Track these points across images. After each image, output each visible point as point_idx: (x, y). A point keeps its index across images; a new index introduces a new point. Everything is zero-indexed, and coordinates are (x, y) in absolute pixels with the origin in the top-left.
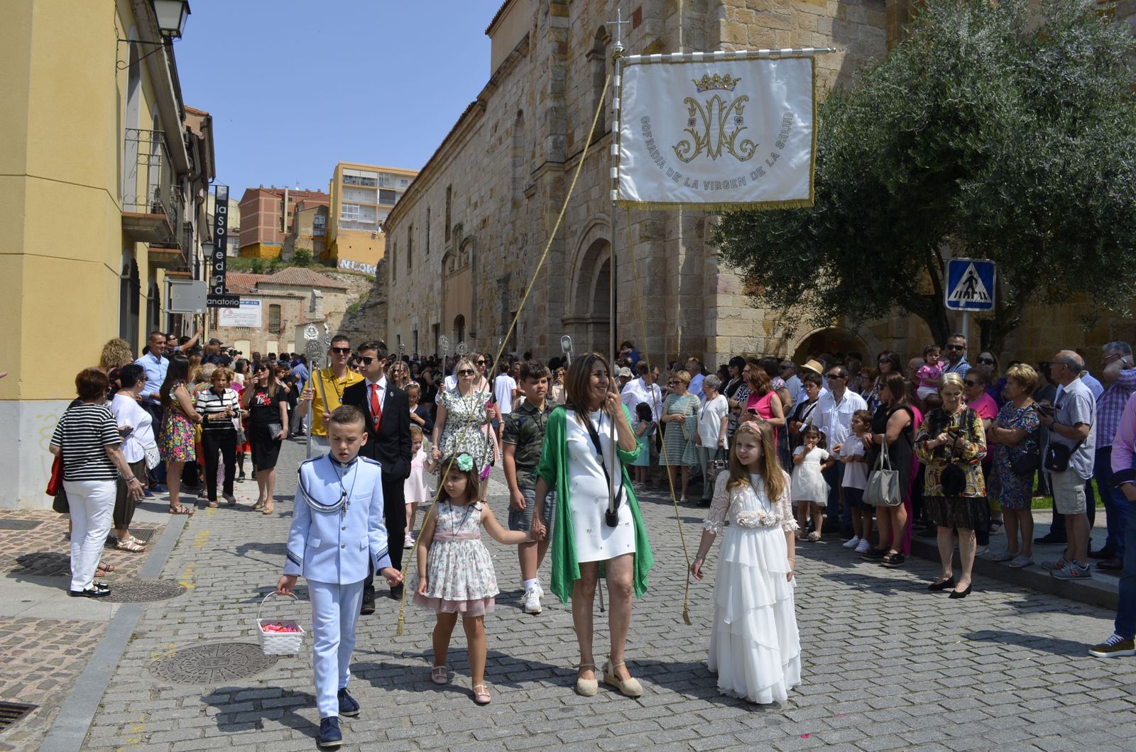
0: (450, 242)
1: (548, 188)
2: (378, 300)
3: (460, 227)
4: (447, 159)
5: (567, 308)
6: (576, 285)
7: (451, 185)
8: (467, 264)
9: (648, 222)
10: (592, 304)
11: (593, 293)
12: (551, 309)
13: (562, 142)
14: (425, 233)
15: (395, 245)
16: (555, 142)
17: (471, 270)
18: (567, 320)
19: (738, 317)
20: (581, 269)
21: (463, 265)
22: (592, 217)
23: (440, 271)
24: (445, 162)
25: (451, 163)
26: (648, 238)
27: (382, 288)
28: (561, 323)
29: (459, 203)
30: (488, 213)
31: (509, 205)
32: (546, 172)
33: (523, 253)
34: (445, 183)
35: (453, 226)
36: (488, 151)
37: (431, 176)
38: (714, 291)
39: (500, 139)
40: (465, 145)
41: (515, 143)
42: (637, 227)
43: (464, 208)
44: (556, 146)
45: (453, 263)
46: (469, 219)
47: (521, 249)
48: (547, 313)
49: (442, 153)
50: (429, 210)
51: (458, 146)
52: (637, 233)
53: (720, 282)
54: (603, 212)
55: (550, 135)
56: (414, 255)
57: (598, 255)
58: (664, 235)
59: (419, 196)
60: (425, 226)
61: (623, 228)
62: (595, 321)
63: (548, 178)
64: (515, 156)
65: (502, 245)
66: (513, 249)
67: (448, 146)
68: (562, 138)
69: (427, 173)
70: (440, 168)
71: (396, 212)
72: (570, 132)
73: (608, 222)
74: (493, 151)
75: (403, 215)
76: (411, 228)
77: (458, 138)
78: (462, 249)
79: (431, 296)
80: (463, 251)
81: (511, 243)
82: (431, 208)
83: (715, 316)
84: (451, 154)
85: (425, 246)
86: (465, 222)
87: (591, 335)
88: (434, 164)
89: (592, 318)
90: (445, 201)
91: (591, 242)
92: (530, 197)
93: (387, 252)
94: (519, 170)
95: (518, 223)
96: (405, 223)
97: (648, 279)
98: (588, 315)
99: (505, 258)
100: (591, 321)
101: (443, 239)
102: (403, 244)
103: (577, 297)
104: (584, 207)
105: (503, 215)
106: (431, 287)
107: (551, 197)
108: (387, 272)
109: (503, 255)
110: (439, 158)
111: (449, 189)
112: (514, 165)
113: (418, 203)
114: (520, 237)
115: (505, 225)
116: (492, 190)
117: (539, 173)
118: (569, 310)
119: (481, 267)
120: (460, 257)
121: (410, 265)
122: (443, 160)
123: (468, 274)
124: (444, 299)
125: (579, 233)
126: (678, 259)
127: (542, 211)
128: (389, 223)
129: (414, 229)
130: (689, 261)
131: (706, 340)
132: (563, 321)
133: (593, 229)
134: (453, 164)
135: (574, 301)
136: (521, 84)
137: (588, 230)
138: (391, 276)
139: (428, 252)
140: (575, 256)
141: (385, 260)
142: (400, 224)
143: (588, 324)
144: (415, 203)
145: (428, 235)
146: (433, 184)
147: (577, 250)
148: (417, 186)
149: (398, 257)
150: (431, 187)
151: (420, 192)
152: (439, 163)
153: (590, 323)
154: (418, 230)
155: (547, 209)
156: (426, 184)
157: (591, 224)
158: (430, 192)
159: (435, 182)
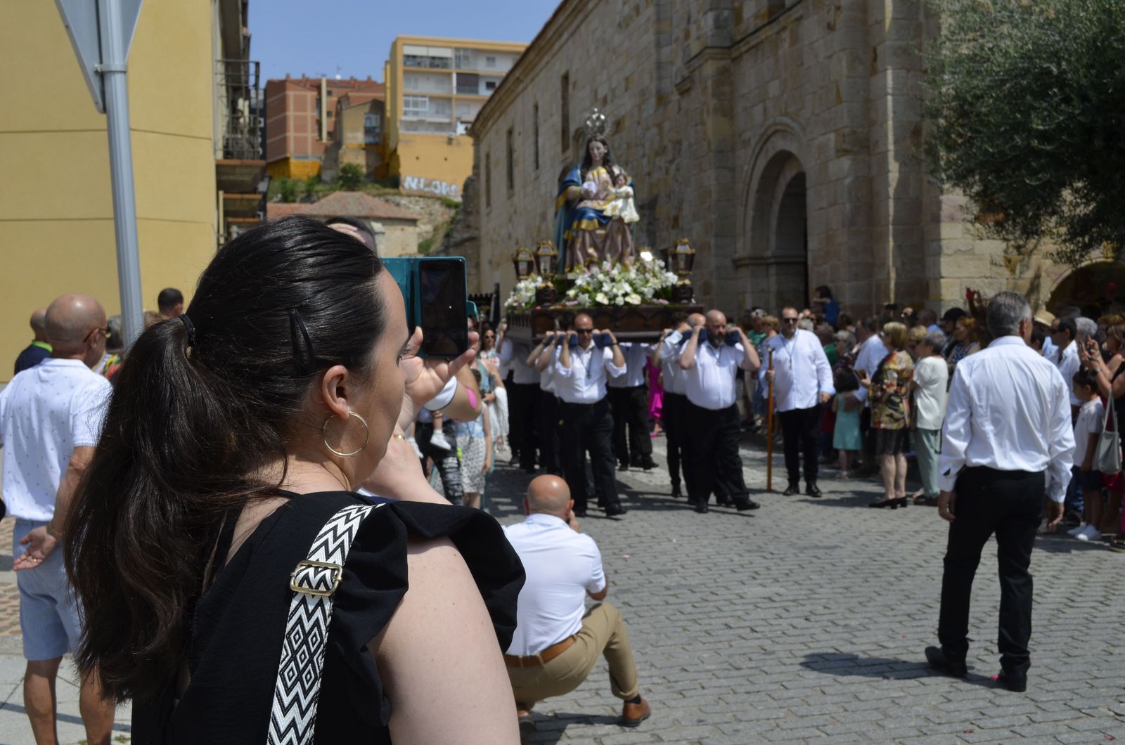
0: (570, 152)
1: (710, 83)
2: (466, 235)
3: (583, 131)
4: (561, 35)
5: (739, 245)
6: (751, 213)
7: (567, 72)
9: (847, 131)
10: (773, 238)
11: (774, 222)
12: (719, 246)
13: (726, 19)
14: (531, 140)
15: (488, 156)
16: (717, 20)
18: (739, 260)
19: (970, 252)
20: (758, 191)
22: (770, 121)
24: (557, 41)
25: (567, 40)
26: (845, 152)
27: (471, 218)
28: (732, 264)
29: (579, 97)
30: (623, 113)
31: (653, 101)
32: (706, 60)
33: (673, 167)
34: (558, 68)
35: (572, 129)
36: (619, 25)
37: (539, 57)
38: (937, 220)
39: (637, 9)
40: (587, 16)
41: (658, 13)
42: (832, 136)
43: (588, 104)
44: (718, 25)
47: (671, 162)
48: (713, 251)
49: (554, 28)
50: (536, 108)
51: (576, 17)
52: (832, 144)
53: (944, 207)
54: (786, 114)
55: (711, 10)
56: (516, 170)
57: (780, 172)
58: (868, 147)
59: (521, 87)
60: (531, 131)
61: (814, 139)
62: (778, 260)
63: (709, 69)
64: (658, 33)
65: (644, 156)
66: (661, 161)
67: (561, 18)
68: (726, 13)
71: (488, 109)
72: (737, 4)
73: (792, 129)
74: (627, 26)
75: (498, 115)
76: (510, 133)
77: (576, 7)
79: (543, 227)
81: (657, 154)
82: (540, 105)
83: (938, 252)
84: (566, 28)
85: (531, 158)
87: (773, 279)
88: (542, 43)
89: (774, 257)
90: (559, 94)
91: (771, 154)
92: (684, 91)
93: (476, 167)
94: (666, 51)
95: (667, 125)
96: (502, 125)
97: (848, 206)
98: (769, 253)
99: (649, 174)
100: (772, 260)
101: (559, 148)
102: (499, 154)
103: (753, 229)
104: (759, 108)
105: (645, 115)
106: (544, 217)
107: (715, 95)
108: (477, 195)
109: (646, 170)
110: (550, 34)
111: (566, 78)
112: (658, 45)
113: (519, 100)
114: (670, 146)
115: (648, 128)
116: (627, 79)
117: (696, 63)
118: (743, 247)
121: (511, 185)
122: (556, 36)
125: (753, 142)
126: (887, 178)
127: (702, 113)
128: (478, 125)
129: (515, 134)
130: (902, 182)
131: (927, 284)
132: (734, 261)
133: (773, 138)
134: (570, 42)
135: (749, 234)
137: (766, 140)
138: (483, 200)
139: (537, 167)
140: (749, 174)
141: (474, 178)
142: (494, 127)
143: (768, 265)
144: (515, 98)
145: (537, 142)
146: (541, 70)
147: (751, 166)
148: (517, 73)
149: (494, 174)
150: (537, 75)
151: (522, 81)
152: (549, 41)
153: (771, 264)
154: (522, 135)
155: (708, 112)
156: (532, 70)
157: (770, 131)
158: (537, 80)
159: (544, 67)
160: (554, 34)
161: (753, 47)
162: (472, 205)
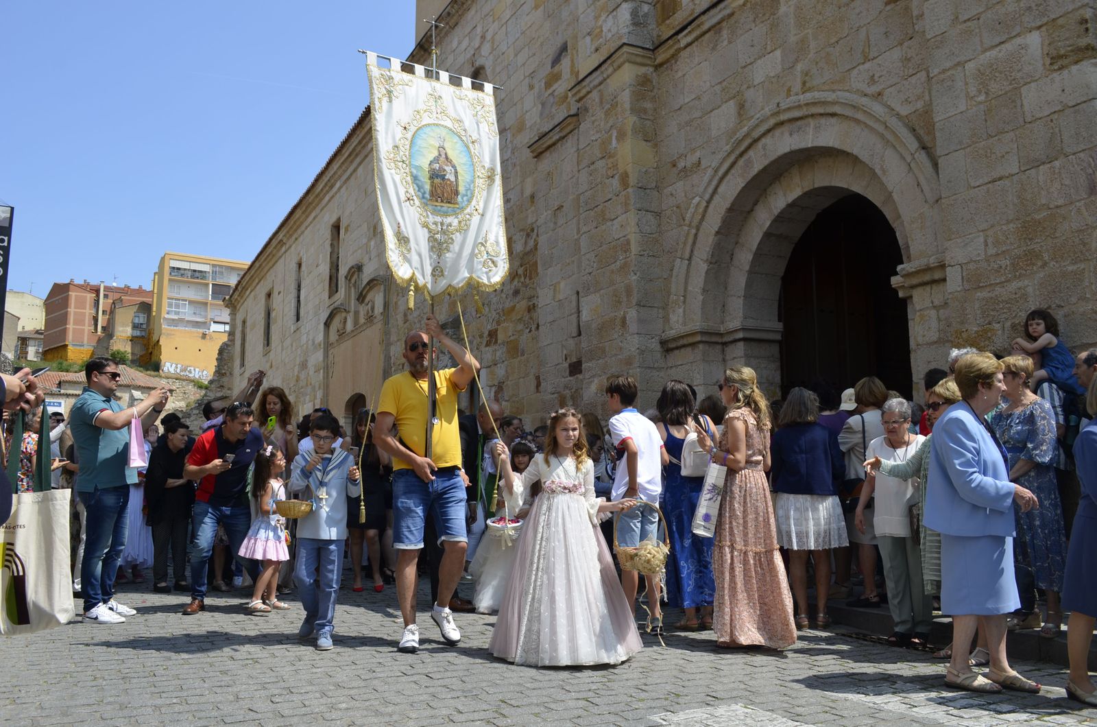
0: (339, 295)
1: (626, 98)
2: (219, 395)
3: (359, 268)
4: (332, 187)
5: (676, 317)
6: (701, 267)
7: (339, 219)
8: (370, 318)
9: (1083, 15)
11: (741, 279)
12: (641, 321)
13: (646, 15)
14: (293, 295)
15: (244, 322)
16: (634, 14)
17: (378, 326)
18: (675, 339)
21: (362, 320)
23: (320, 337)
24: (328, 192)
25: (340, 188)
26: (1085, 54)
27: (225, 379)
28: (658, 347)
32: (620, 66)
34: (328, 218)
35: (343, 271)
37: (304, 216)
43: (365, 241)
44: (637, 21)
45: (345, 322)
46: (373, 254)
48: (633, 327)
49: (325, 179)
50: (300, 265)
51: (352, 162)
54: (807, 89)
56: (273, 328)
57: (756, 203)
59: (284, 249)
60: (293, 286)
62: (749, 335)
63: (625, 76)
67: (335, 166)
69: (298, 213)
70: (317, 205)
71: (247, 278)
75: (257, 281)
76: (269, 295)
77: (354, 149)
78: (361, 298)
79: (302, 376)
80: (363, 301)
82: (304, 260)
84: (340, 177)
85: (293, 312)
86: (365, 261)
88: (311, 197)
89: (743, 329)
90: (328, 242)
91: (757, 167)
93: (231, 334)
96: (261, 291)
98: (731, 326)
100: (740, 335)
101: (326, 294)
102: (256, 318)
103: (705, 291)
106: (304, 365)
107: (633, 110)
108: (231, 358)
110: (320, 186)
111: (336, 228)
117: (594, 79)
118: (684, 320)
119: (400, 317)
120: (357, 313)
121: (267, 343)
122: (327, 188)
123: (373, 333)
124: (327, 376)
125: (711, 162)
127: (605, 143)
128: (236, 296)
129: (275, 294)
132: (663, 343)
133: (763, 140)
134: (343, 190)
135: (696, 299)
136: (479, 29)
137: (747, 147)
138: (237, 362)
139: (298, 319)
140: (701, 210)
141: (229, 343)
142: (253, 293)
143: (725, 344)
144: (276, 262)
145: (299, 297)
146: (306, 228)
147: (707, 196)
148: (281, 236)
149: (249, 337)
150: (303, 232)
151: (285, 244)
152: (319, 194)
153: (736, 341)
154: (281, 294)
155: (621, 136)
156: (296, 230)
157: (762, 129)
158: (301, 239)
159: (311, 223)
160: (326, 184)
161: (709, 30)
162: (226, 367)
